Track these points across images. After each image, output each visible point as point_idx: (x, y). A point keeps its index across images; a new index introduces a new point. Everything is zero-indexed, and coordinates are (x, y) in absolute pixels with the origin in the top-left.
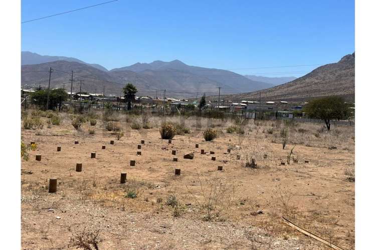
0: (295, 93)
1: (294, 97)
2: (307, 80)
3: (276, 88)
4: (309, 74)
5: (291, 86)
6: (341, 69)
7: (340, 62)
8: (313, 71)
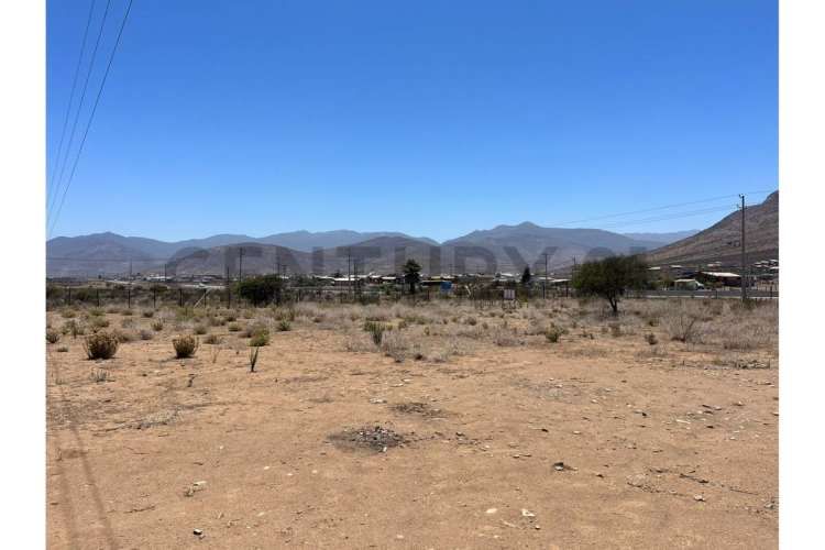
0: (697, 253)
1: (695, 258)
2: (715, 233)
3: (668, 248)
4: (719, 223)
5: (691, 242)
6: (766, 213)
7: (765, 202)
8: (725, 219)
